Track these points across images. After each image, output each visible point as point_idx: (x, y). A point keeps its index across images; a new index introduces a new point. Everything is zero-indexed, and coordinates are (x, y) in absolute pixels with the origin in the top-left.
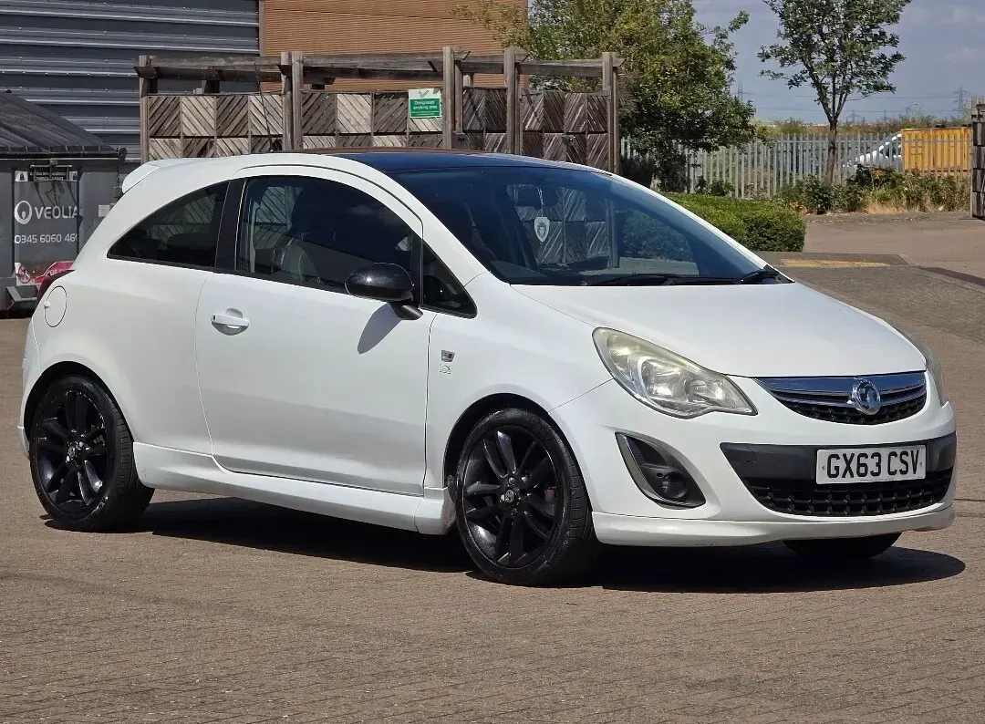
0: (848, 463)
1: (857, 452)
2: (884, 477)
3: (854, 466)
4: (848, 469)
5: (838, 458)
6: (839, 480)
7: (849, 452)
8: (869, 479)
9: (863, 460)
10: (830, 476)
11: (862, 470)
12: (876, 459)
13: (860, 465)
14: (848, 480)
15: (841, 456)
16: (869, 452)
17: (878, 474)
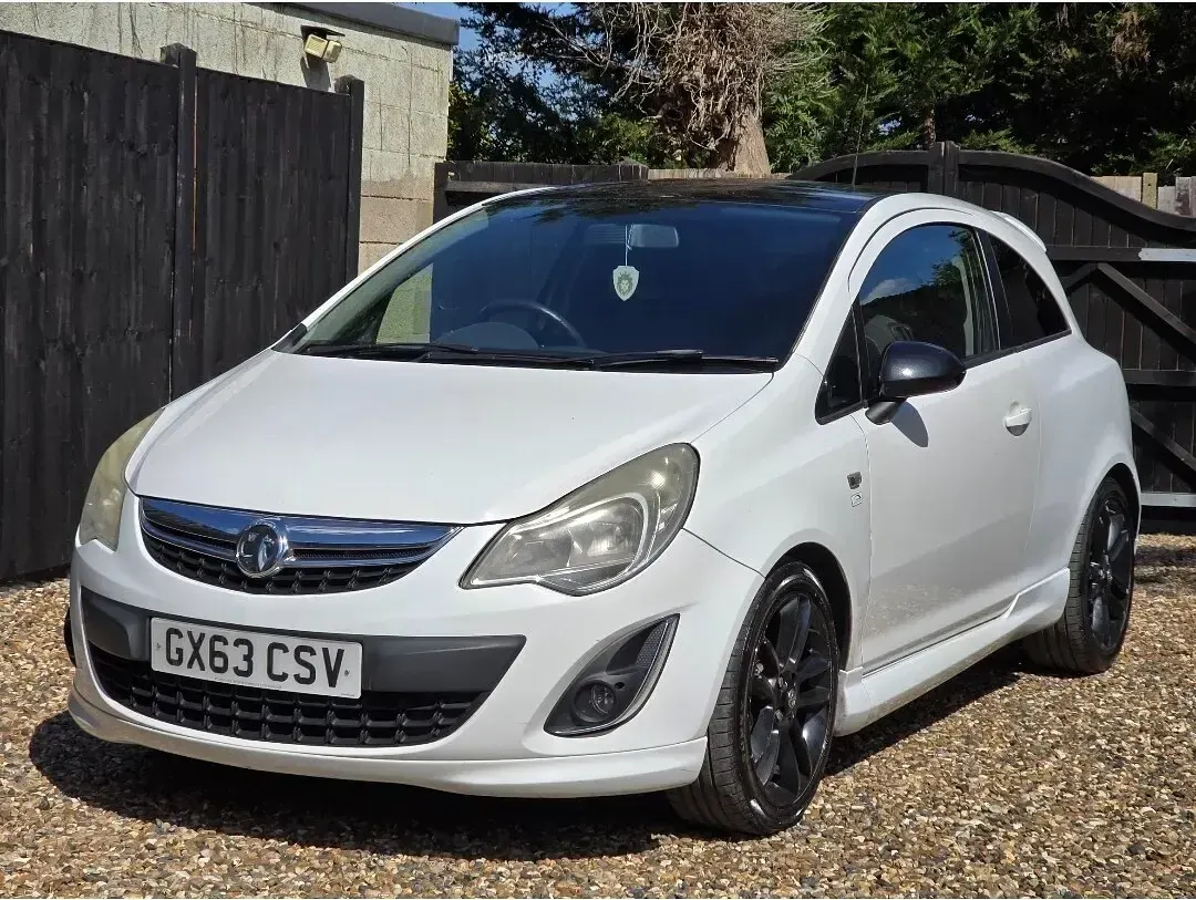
0: (196, 647)
1: (210, 632)
2: (259, 680)
3: (205, 651)
4: (196, 655)
5: (181, 636)
6: (182, 671)
7: (197, 630)
8: (229, 678)
9: (219, 646)
10: (171, 662)
11: (219, 662)
12: (244, 649)
13: (214, 654)
14: (195, 673)
15: (185, 634)
16: (232, 635)
17: (247, 673)
